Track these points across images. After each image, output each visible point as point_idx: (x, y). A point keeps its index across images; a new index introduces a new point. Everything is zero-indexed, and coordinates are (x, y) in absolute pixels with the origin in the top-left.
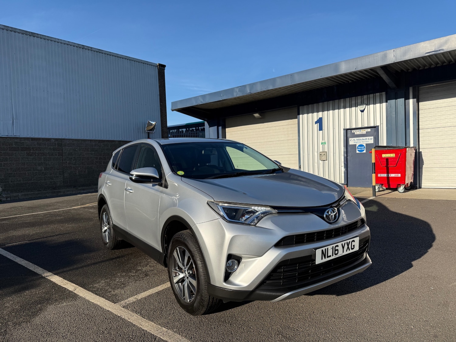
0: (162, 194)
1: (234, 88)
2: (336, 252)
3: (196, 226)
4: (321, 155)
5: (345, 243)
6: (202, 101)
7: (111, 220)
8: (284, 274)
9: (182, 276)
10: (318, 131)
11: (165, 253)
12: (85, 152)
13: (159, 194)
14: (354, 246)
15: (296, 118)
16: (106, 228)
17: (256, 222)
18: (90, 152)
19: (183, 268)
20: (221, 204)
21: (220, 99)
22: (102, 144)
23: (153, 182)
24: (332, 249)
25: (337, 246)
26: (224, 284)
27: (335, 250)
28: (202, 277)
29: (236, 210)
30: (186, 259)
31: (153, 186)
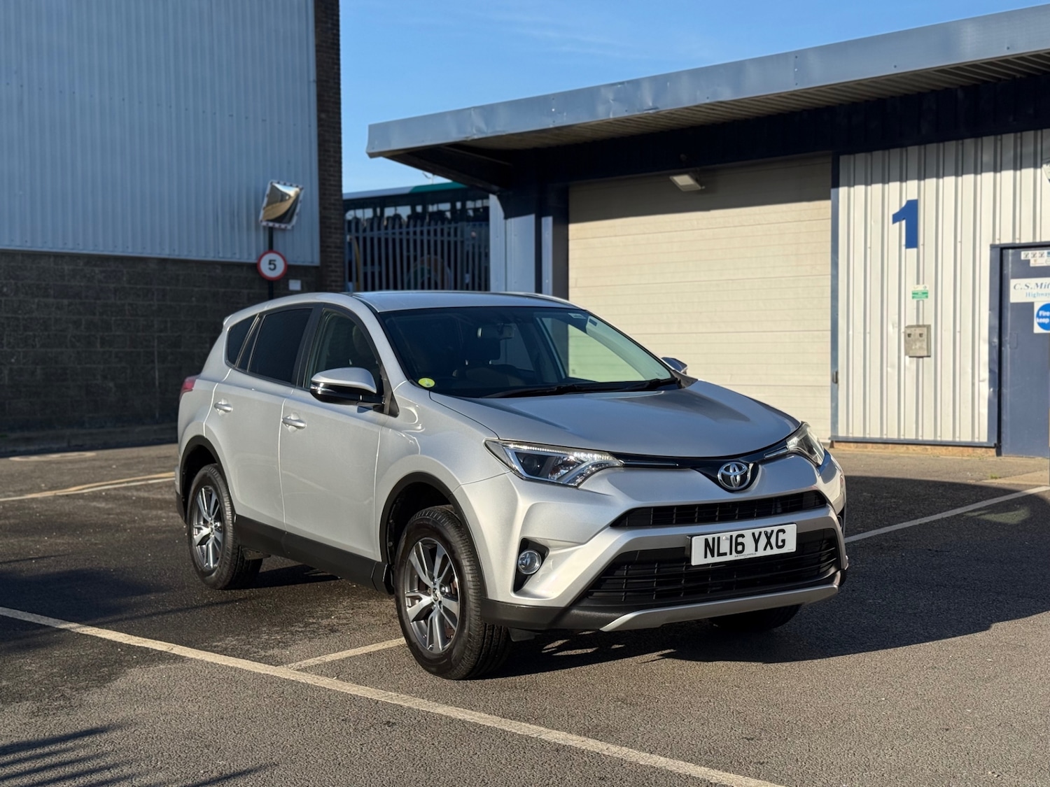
0: (384, 429)
1: (598, 88)
2: (740, 548)
3: (462, 489)
4: (909, 335)
5: (760, 533)
6: (483, 126)
7: (227, 504)
8: (629, 581)
9: (426, 600)
10: (903, 248)
11: (388, 563)
12: (36, 300)
13: (376, 429)
14: (783, 541)
15: (827, 197)
16: (205, 531)
17: (579, 480)
18: (51, 300)
19: (430, 584)
20: (512, 446)
21: (549, 123)
22: (97, 270)
23: (363, 401)
24: (729, 541)
25: (743, 536)
26: (513, 595)
27: (737, 544)
28: (471, 592)
29: (542, 459)
30: (438, 561)
31: (359, 411)
